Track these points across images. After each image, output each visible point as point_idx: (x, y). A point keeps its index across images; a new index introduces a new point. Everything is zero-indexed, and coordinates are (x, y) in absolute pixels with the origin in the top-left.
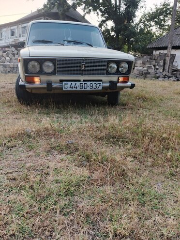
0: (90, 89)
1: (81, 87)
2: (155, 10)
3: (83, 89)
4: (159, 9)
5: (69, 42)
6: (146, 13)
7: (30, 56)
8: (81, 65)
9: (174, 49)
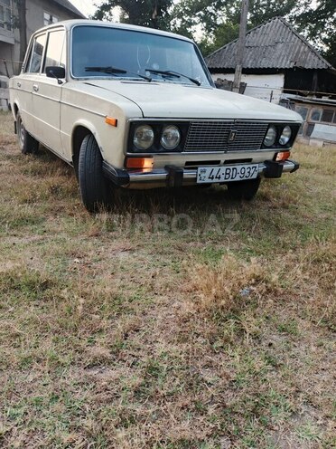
0: (240, 179)
1: (227, 176)
3: (230, 180)
5: (156, 72)
7: (144, 117)
8: (229, 133)
9: (243, 73)
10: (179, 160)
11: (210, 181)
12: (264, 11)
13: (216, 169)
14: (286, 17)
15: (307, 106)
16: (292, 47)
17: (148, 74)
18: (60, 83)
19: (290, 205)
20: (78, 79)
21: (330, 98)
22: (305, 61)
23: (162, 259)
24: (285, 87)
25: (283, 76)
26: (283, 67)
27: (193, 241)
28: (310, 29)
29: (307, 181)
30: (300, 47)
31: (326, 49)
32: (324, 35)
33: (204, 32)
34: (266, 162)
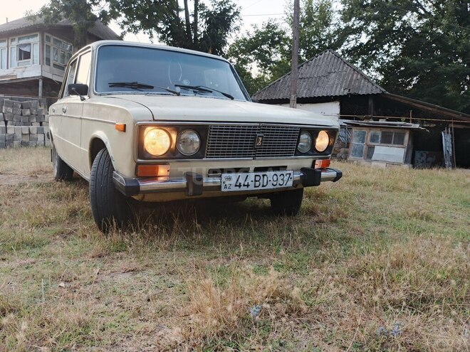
0: (273, 187)
1: (257, 184)
2: (254, 35)
3: (260, 188)
4: (261, 33)
5: (186, 88)
6: (240, 38)
7: (154, 120)
8: (255, 138)
9: (297, 103)
10: (200, 167)
11: (237, 189)
12: (317, 47)
13: (243, 175)
14: (339, 51)
15: (364, 130)
16: (345, 75)
17: (178, 90)
18: (83, 99)
19: (339, 219)
20: (101, 95)
21: (387, 120)
22: (359, 88)
23: (170, 280)
24: (341, 113)
25: (338, 103)
26: (337, 94)
27: (215, 257)
28: (363, 60)
29: (363, 198)
30: (353, 76)
31: (380, 78)
32: (377, 65)
33: (259, 68)
34: (303, 170)
